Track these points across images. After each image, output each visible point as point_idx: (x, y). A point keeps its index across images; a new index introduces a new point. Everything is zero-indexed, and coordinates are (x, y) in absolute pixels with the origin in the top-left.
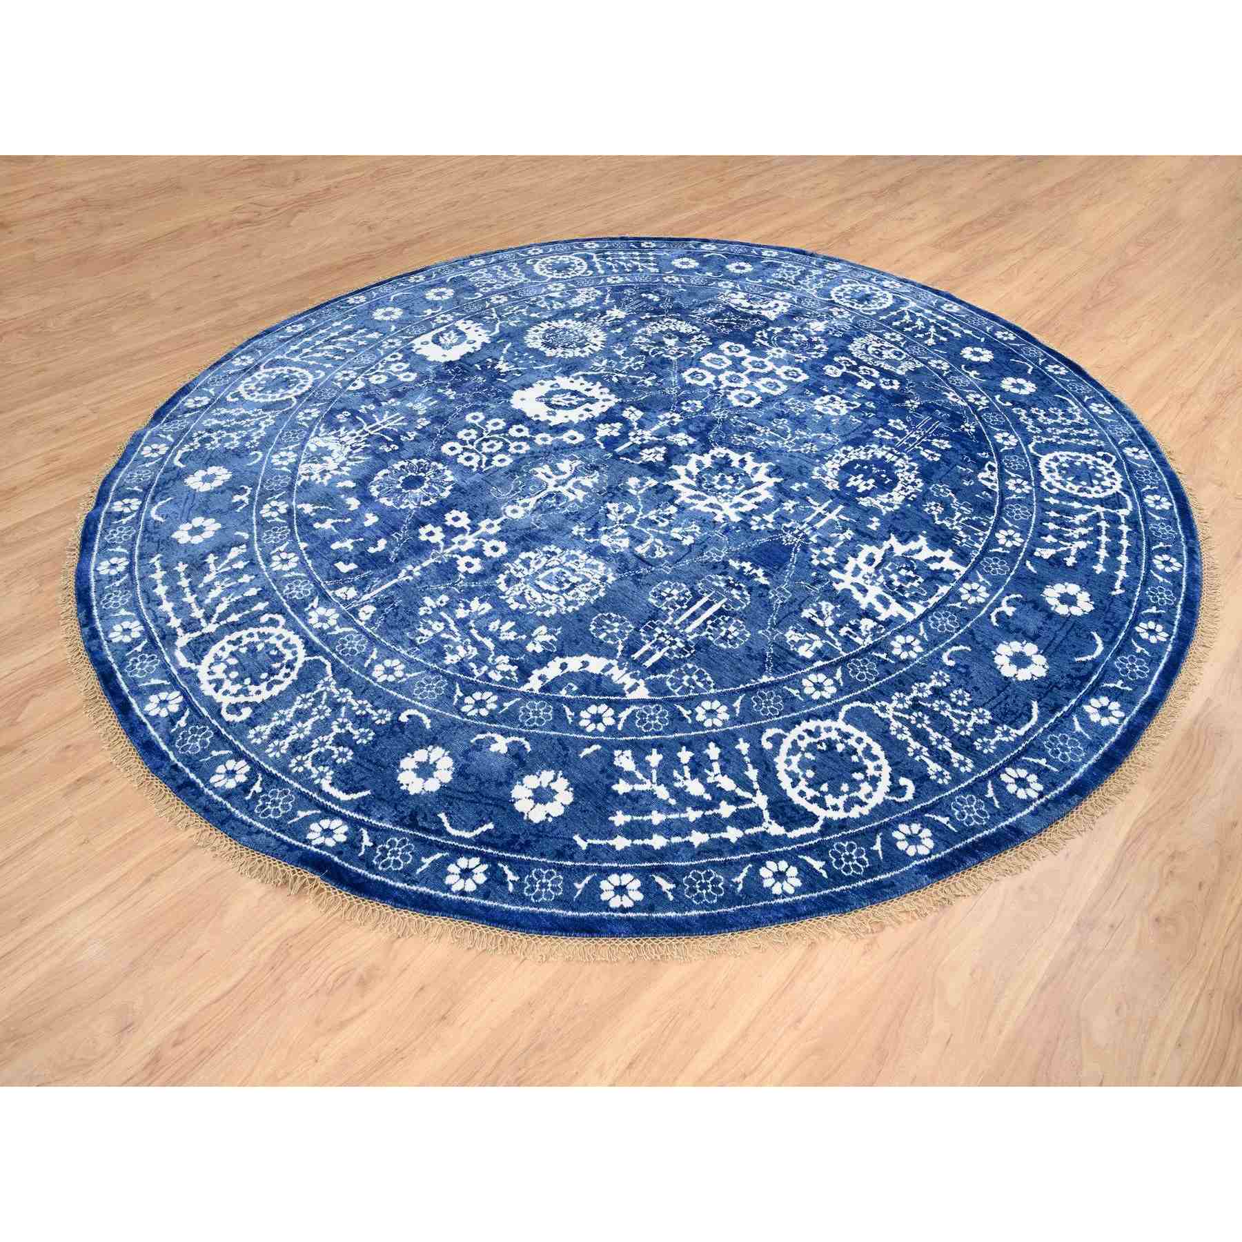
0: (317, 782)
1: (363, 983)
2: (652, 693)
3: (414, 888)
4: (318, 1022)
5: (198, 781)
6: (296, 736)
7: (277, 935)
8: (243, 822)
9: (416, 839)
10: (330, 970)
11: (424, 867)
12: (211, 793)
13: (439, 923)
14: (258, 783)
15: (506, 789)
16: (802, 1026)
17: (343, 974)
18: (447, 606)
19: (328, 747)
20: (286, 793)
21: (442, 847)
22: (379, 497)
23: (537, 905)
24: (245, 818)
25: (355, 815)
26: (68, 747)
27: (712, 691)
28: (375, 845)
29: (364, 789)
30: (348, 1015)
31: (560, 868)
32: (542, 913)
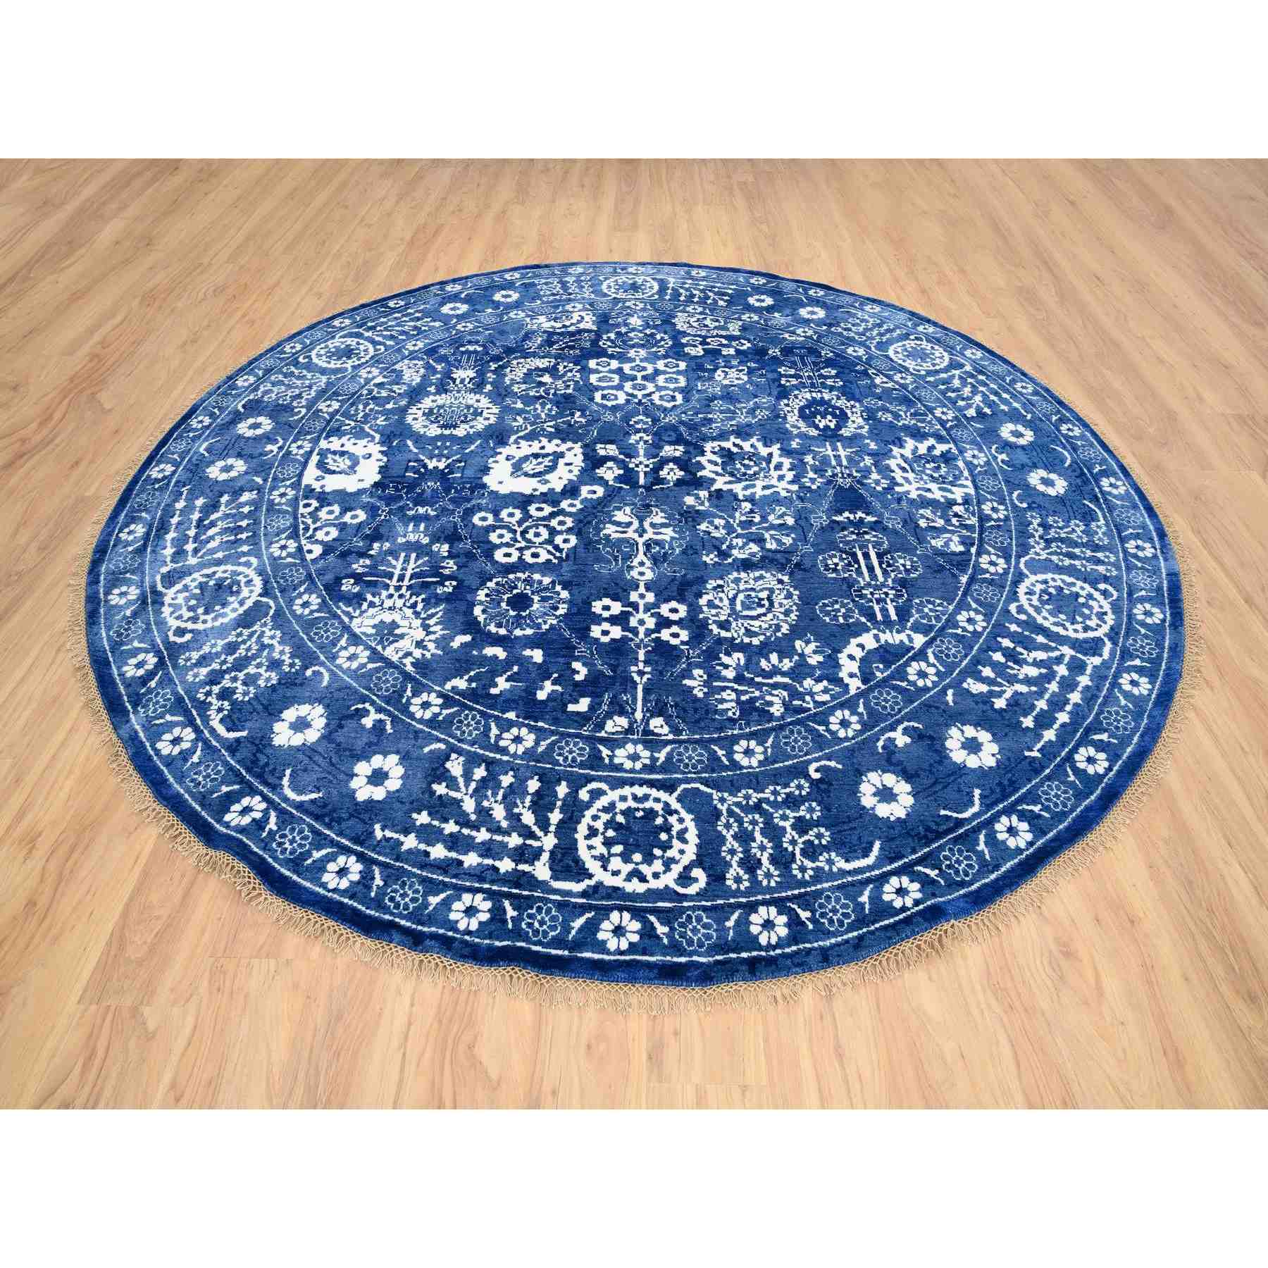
0: (835, 869)
1: (1068, 954)
2: (925, 633)
3: (1003, 869)
4: (1086, 1003)
5: (755, 953)
6: (766, 855)
7: (978, 987)
8: (838, 945)
9: (956, 840)
10: (1041, 970)
11: (986, 852)
12: (778, 951)
13: (1045, 875)
14: (799, 911)
15: (946, 761)
16: (1247, 749)
17: (1050, 963)
18: (710, 676)
19: (800, 841)
20: (829, 897)
21: (976, 830)
22: (511, 632)
23: (1072, 811)
24: (833, 941)
25: (896, 865)
26: (589, 1047)
27: (951, 608)
28: (940, 870)
29: (871, 845)
30: (1092, 981)
31: (1049, 778)
32: (1082, 812)
